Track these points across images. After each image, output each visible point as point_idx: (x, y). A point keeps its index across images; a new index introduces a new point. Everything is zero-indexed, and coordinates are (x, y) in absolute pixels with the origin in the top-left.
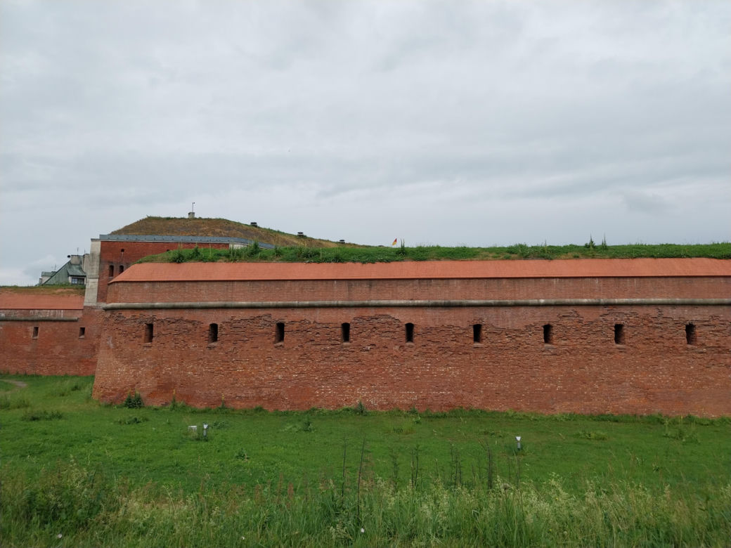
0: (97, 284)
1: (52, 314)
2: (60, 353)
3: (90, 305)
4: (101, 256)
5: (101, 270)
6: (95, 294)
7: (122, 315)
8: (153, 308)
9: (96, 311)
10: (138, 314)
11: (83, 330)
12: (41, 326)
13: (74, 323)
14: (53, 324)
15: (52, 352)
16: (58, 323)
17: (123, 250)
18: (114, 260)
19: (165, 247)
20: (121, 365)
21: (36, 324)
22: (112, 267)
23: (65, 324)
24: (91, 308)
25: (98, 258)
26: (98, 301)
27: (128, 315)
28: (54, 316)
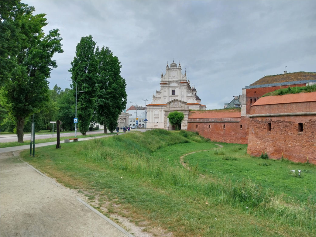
0: (245, 107)
1: (229, 120)
2: (233, 135)
3: (244, 115)
4: (246, 95)
5: (247, 101)
6: (245, 111)
7: (257, 119)
8: (270, 116)
9: (246, 118)
10: (264, 119)
11: (241, 126)
12: (226, 124)
13: (237, 123)
14: (230, 123)
15: (231, 134)
16: (232, 123)
17: (255, 92)
18: (252, 96)
19: (274, 88)
20: (258, 141)
21: (224, 124)
22: (251, 100)
23: (234, 123)
24: (244, 117)
25: (245, 96)
26: (246, 114)
27: (260, 119)
28: (230, 120)
